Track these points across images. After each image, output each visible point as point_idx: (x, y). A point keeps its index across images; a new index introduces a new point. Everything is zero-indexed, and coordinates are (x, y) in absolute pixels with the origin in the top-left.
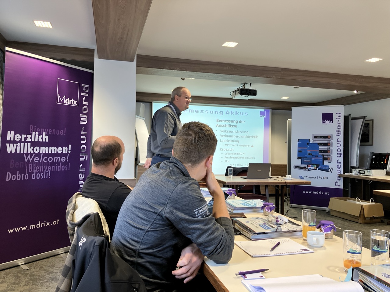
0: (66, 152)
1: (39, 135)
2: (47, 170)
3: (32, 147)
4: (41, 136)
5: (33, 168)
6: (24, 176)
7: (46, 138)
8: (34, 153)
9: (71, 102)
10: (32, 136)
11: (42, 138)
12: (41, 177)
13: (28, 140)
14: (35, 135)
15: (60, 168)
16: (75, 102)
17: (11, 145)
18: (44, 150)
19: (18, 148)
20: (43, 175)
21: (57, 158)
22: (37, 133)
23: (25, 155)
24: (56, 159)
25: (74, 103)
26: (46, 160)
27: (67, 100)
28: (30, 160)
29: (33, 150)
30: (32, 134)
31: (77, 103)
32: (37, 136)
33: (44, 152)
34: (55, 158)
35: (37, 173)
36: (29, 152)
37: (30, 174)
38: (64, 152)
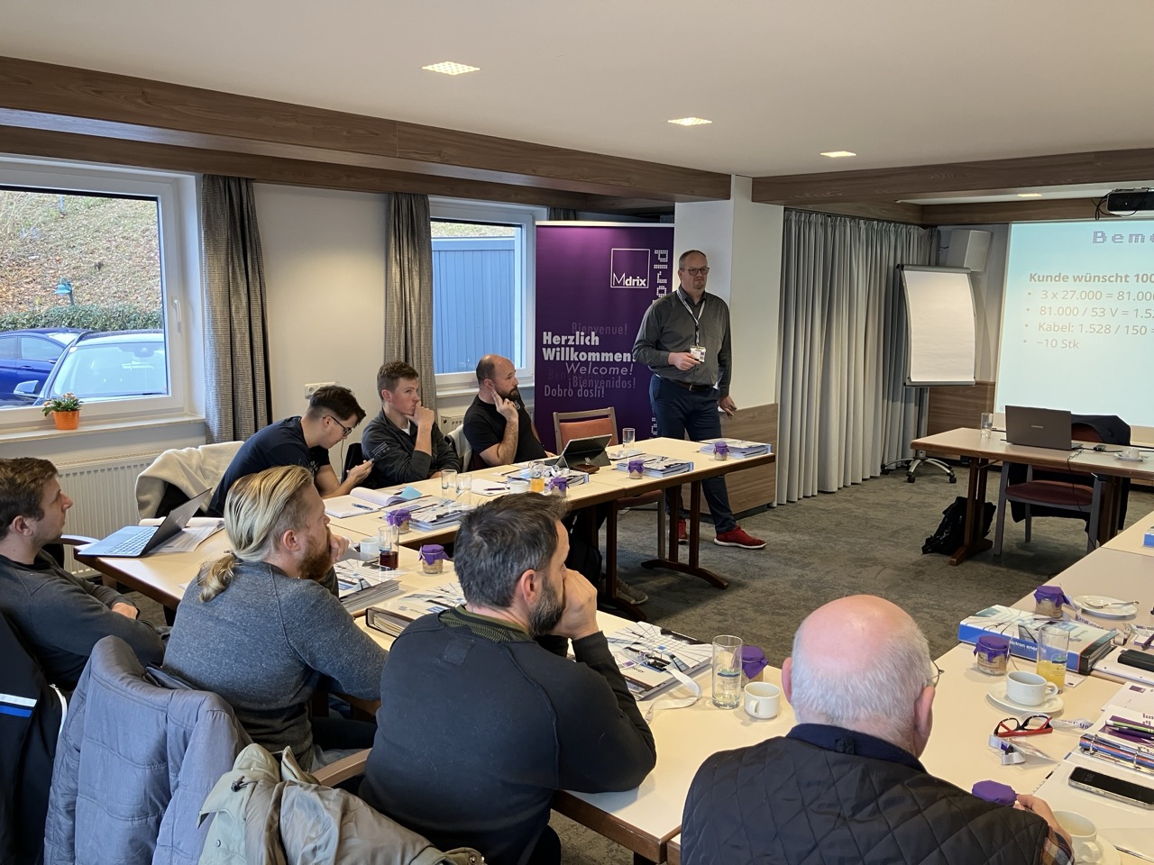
1: (585, 337)
2: (599, 385)
3: (577, 353)
4: (588, 337)
5: (578, 381)
6: (567, 392)
7: (595, 340)
8: (580, 361)
9: (636, 282)
10: (575, 338)
11: (590, 341)
12: (590, 394)
13: (571, 343)
14: (580, 335)
15: (618, 384)
16: (643, 282)
17: (549, 349)
18: (593, 356)
19: (558, 353)
20: (593, 392)
21: (614, 369)
22: (583, 333)
23: (567, 364)
24: (612, 371)
25: (640, 283)
26: (596, 371)
27: (627, 280)
28: (575, 371)
29: (578, 356)
30: (575, 335)
31: (646, 283)
32: (582, 338)
33: (594, 360)
34: (611, 369)
35: (584, 389)
36: (572, 359)
37: (575, 390)
38: (625, 360)
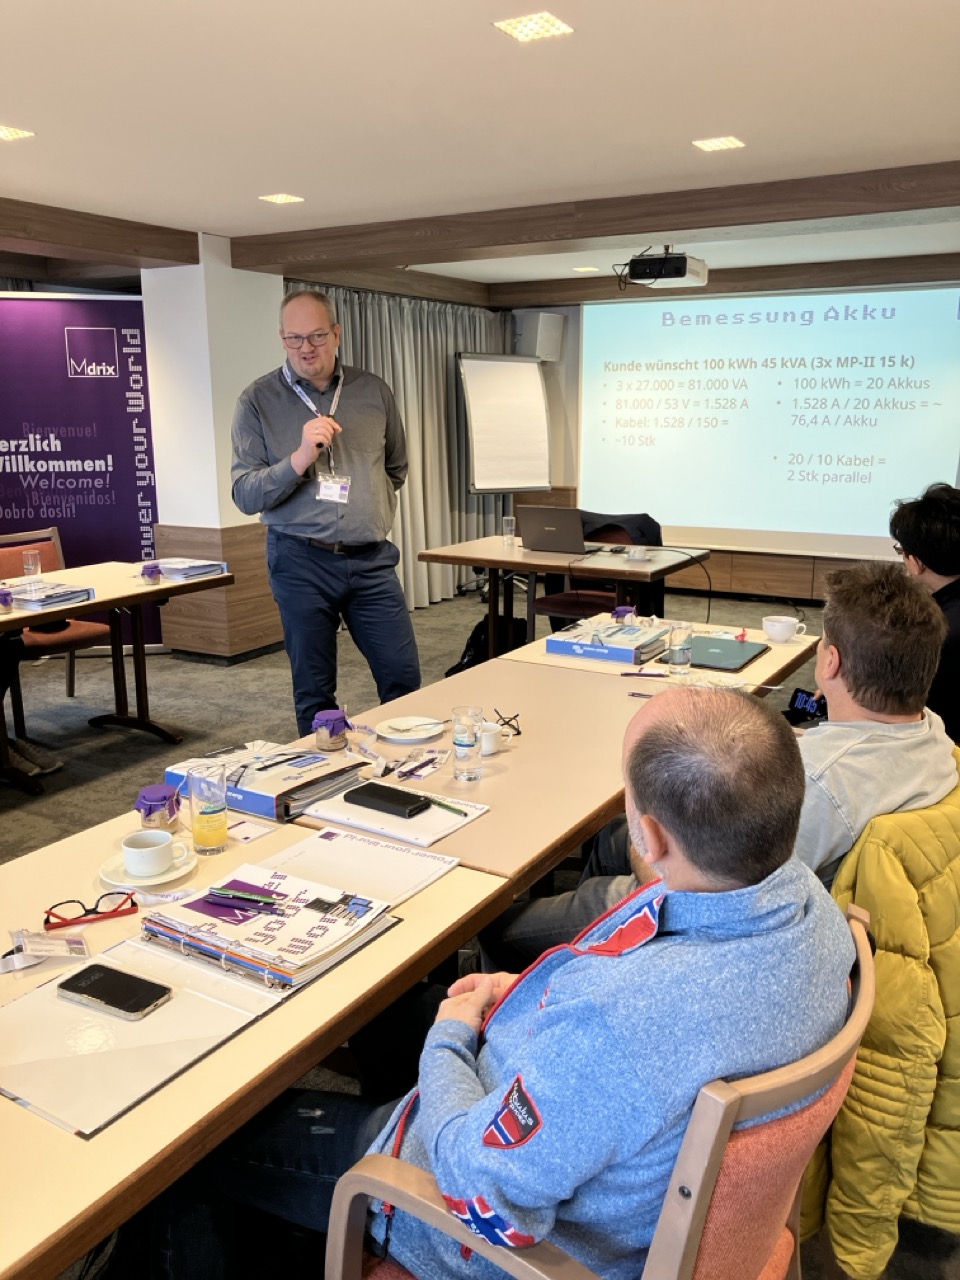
0: (104, 469)
1: (42, 440)
2: (67, 502)
3: (33, 462)
4: (46, 442)
5: (39, 498)
6: (26, 512)
7: (56, 445)
8: (38, 472)
9: (101, 371)
10: (28, 444)
11: (49, 445)
12: (56, 513)
13: (23, 449)
14: (35, 440)
15: (92, 499)
16: (111, 370)
18: (56, 465)
19: (8, 464)
20: (61, 511)
21: (85, 481)
22: (38, 437)
23: (21, 476)
24: (83, 483)
25: (107, 371)
26: (61, 484)
27: (90, 368)
28: (33, 485)
29: (35, 466)
30: (27, 439)
31: (115, 370)
32: (38, 443)
34: (81, 481)
35: (48, 507)
36: (27, 470)
38: (97, 469)
